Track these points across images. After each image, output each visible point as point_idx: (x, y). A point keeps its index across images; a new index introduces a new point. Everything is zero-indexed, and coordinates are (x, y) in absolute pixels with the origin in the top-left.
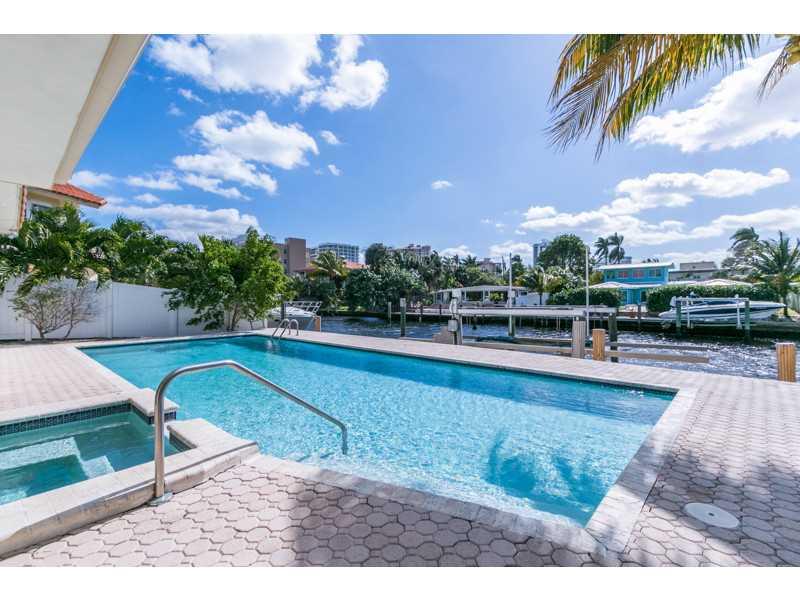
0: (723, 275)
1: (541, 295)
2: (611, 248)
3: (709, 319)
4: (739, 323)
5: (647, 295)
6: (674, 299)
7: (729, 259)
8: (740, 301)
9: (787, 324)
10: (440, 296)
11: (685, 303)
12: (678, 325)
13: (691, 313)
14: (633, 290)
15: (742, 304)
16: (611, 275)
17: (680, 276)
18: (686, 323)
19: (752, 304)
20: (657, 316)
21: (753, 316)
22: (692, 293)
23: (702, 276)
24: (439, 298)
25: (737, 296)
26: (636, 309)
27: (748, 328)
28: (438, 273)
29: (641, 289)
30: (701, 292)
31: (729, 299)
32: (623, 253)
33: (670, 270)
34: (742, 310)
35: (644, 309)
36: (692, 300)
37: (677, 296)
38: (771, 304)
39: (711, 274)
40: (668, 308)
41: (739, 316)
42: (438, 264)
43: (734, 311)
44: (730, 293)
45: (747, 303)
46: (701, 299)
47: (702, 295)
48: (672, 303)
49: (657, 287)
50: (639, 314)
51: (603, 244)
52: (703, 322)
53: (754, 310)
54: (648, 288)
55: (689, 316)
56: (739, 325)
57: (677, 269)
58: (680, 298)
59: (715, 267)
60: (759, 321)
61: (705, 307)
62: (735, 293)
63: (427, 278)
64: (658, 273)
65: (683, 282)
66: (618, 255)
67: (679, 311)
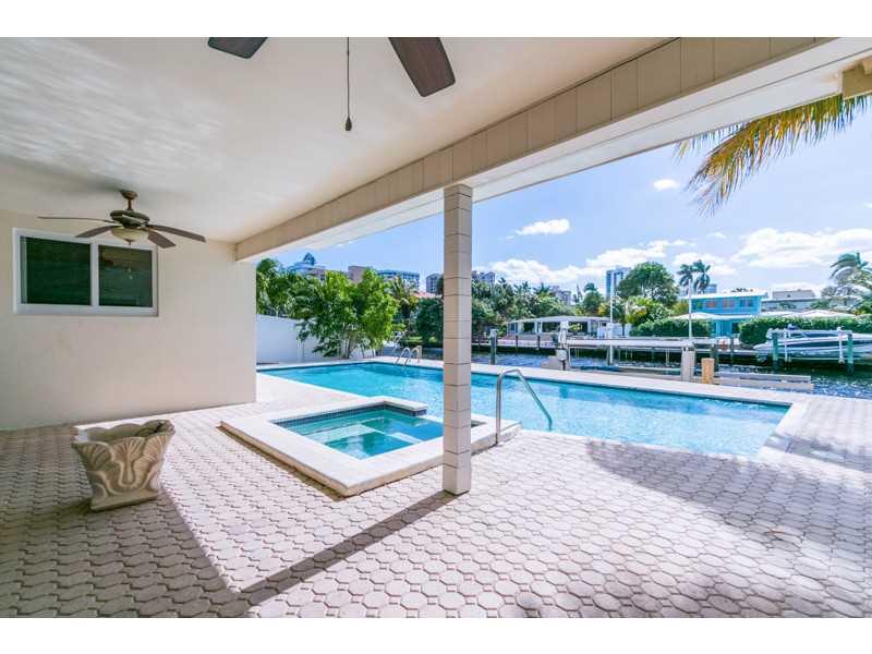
0: (823, 305)
1: (623, 326)
2: (696, 276)
3: (812, 351)
4: (841, 357)
5: (740, 326)
6: (770, 331)
7: (831, 288)
8: (843, 334)
10: (513, 327)
11: (782, 335)
12: (775, 358)
13: (788, 346)
14: (723, 321)
15: (845, 337)
16: (698, 305)
17: (772, 305)
18: (783, 356)
19: (857, 336)
20: (751, 349)
21: (856, 349)
22: (790, 325)
23: (799, 305)
24: (512, 329)
26: (728, 342)
27: (851, 361)
28: (510, 303)
29: (732, 320)
30: (798, 324)
31: (831, 332)
32: (708, 281)
33: (763, 300)
34: (844, 343)
35: (737, 342)
36: (790, 332)
37: (774, 328)
39: (809, 304)
40: (764, 340)
41: (841, 349)
42: (510, 293)
43: (836, 344)
44: (831, 326)
45: (850, 335)
46: (799, 331)
47: (800, 327)
48: (769, 335)
49: (749, 318)
50: (732, 346)
51: (686, 272)
52: (802, 356)
53: (857, 343)
54: (740, 320)
55: (786, 349)
56: (841, 359)
57: (770, 299)
58: (777, 330)
59: (813, 295)
60: (862, 355)
61: (805, 340)
62: (836, 325)
63: (499, 308)
64: (749, 303)
65: (780, 313)
66: (704, 284)
67: (775, 344)
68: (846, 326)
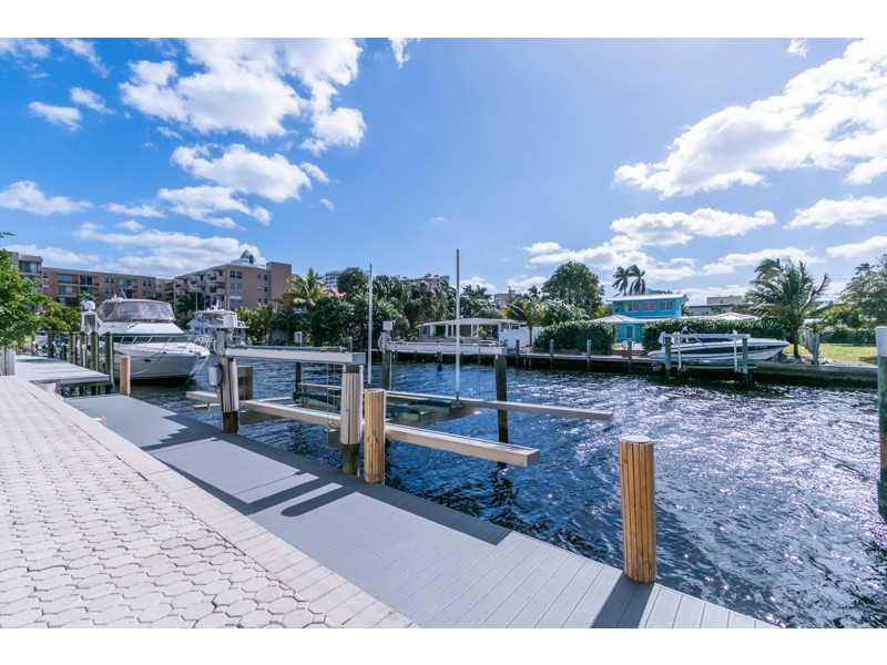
1: (531, 329)
3: (707, 359)
8: (737, 338)
9: (795, 365)
11: (676, 340)
12: (668, 367)
13: (682, 352)
15: (740, 342)
16: (620, 308)
18: (677, 364)
19: (751, 341)
20: (649, 356)
21: (752, 356)
22: (685, 328)
24: (424, 333)
25: (735, 332)
27: (746, 371)
31: (726, 335)
32: (643, 285)
34: (739, 349)
38: (774, 342)
41: (736, 357)
43: (730, 350)
44: (729, 328)
45: (745, 340)
52: (697, 364)
53: (752, 349)
55: (680, 356)
56: (737, 369)
61: (699, 345)
62: (733, 328)
64: (668, 306)
67: (668, 350)
68: (742, 329)
